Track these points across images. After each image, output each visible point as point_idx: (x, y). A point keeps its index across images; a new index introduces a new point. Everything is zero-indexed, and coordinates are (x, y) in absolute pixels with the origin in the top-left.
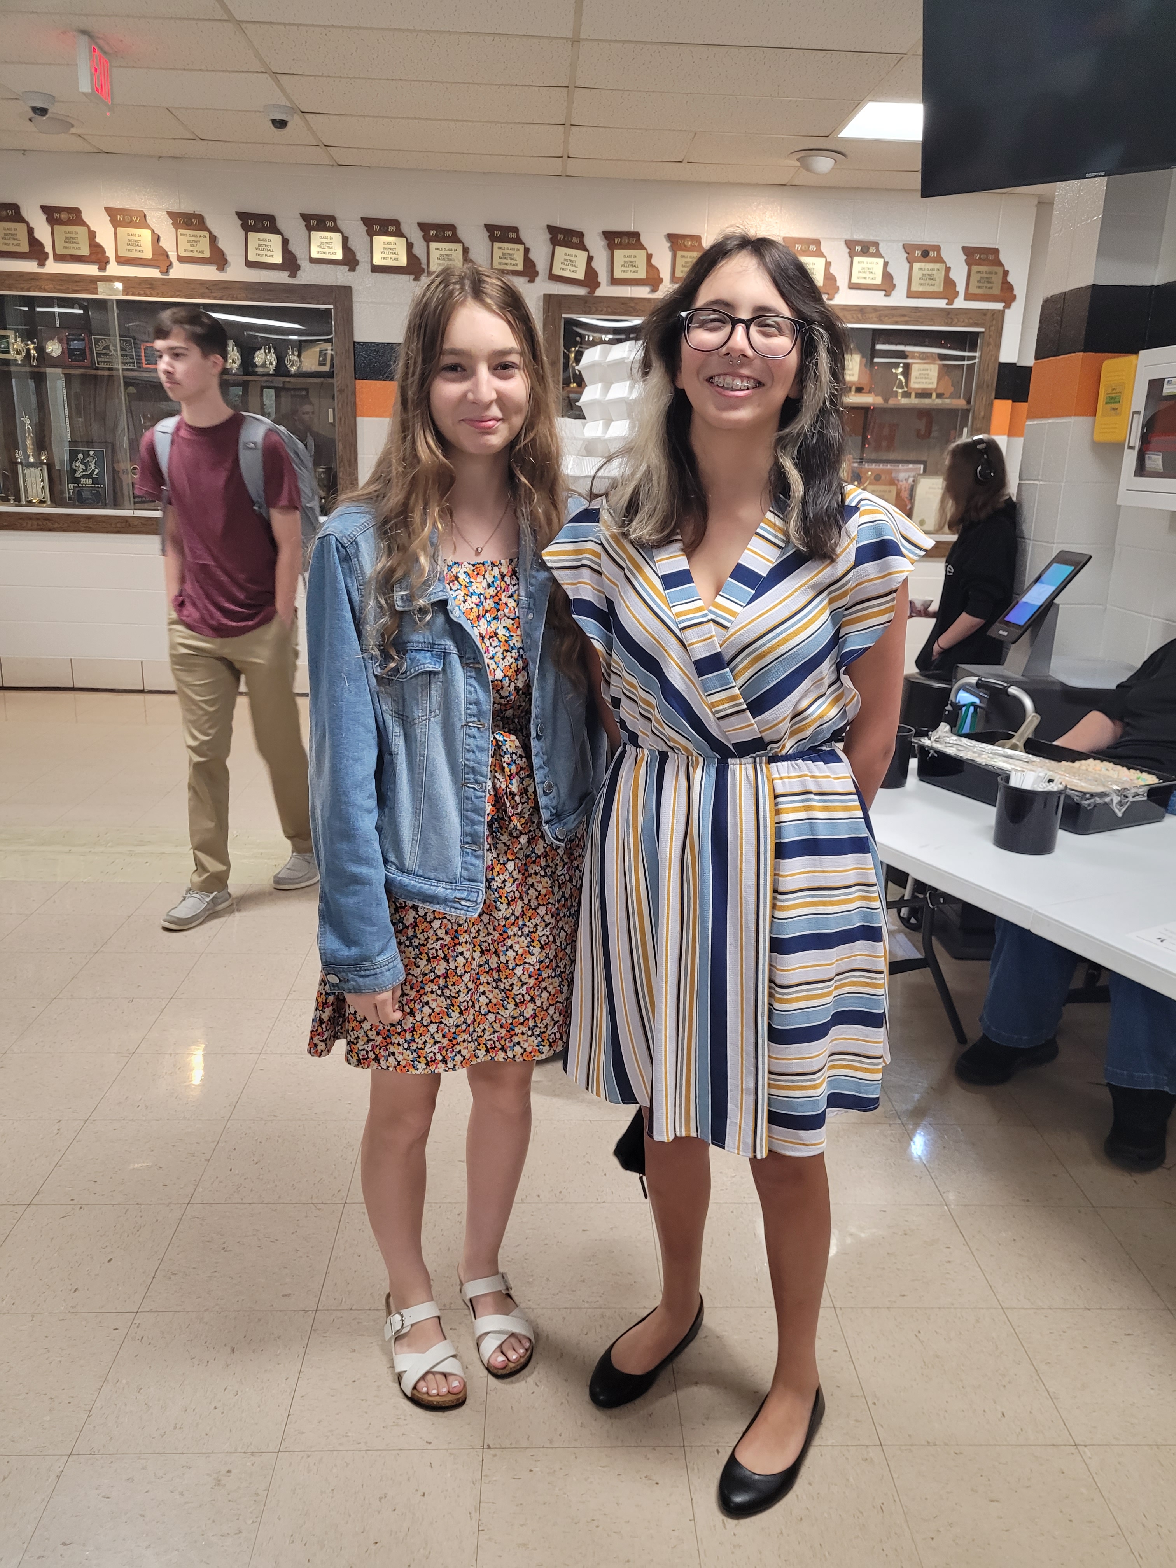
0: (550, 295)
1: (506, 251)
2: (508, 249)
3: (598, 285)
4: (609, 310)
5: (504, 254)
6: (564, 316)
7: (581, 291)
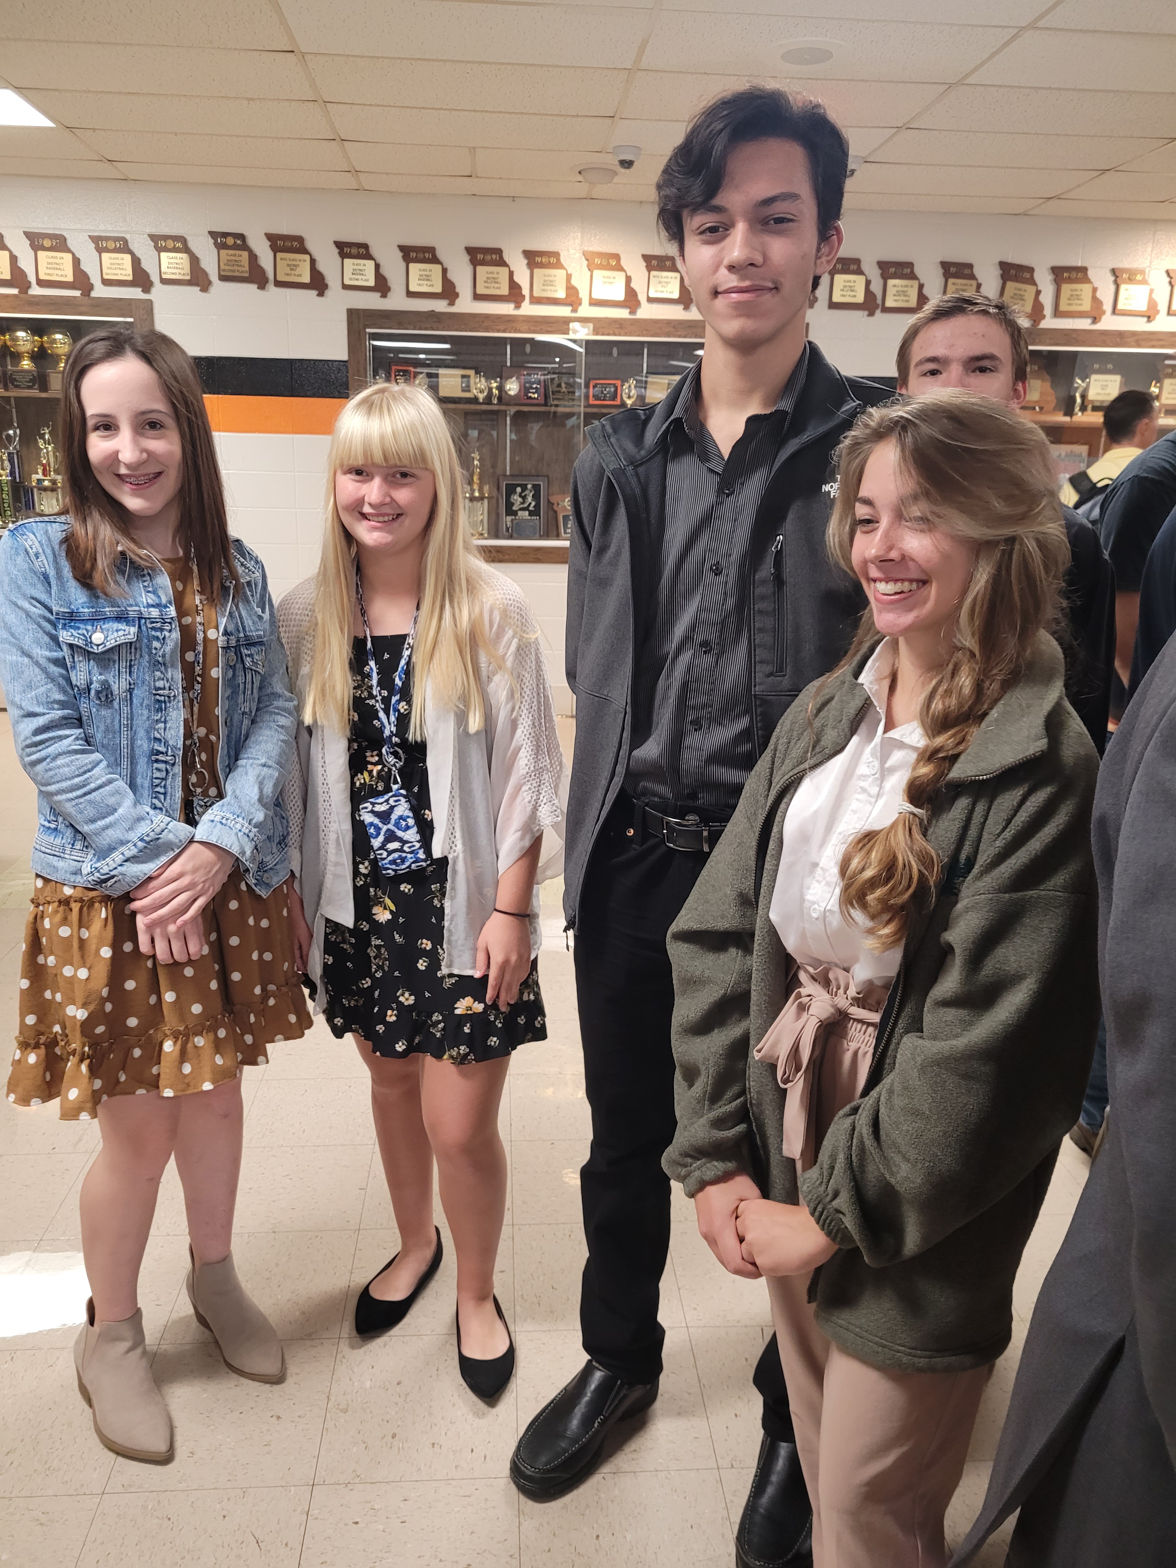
3: (1044, 317)
4: (1052, 341)
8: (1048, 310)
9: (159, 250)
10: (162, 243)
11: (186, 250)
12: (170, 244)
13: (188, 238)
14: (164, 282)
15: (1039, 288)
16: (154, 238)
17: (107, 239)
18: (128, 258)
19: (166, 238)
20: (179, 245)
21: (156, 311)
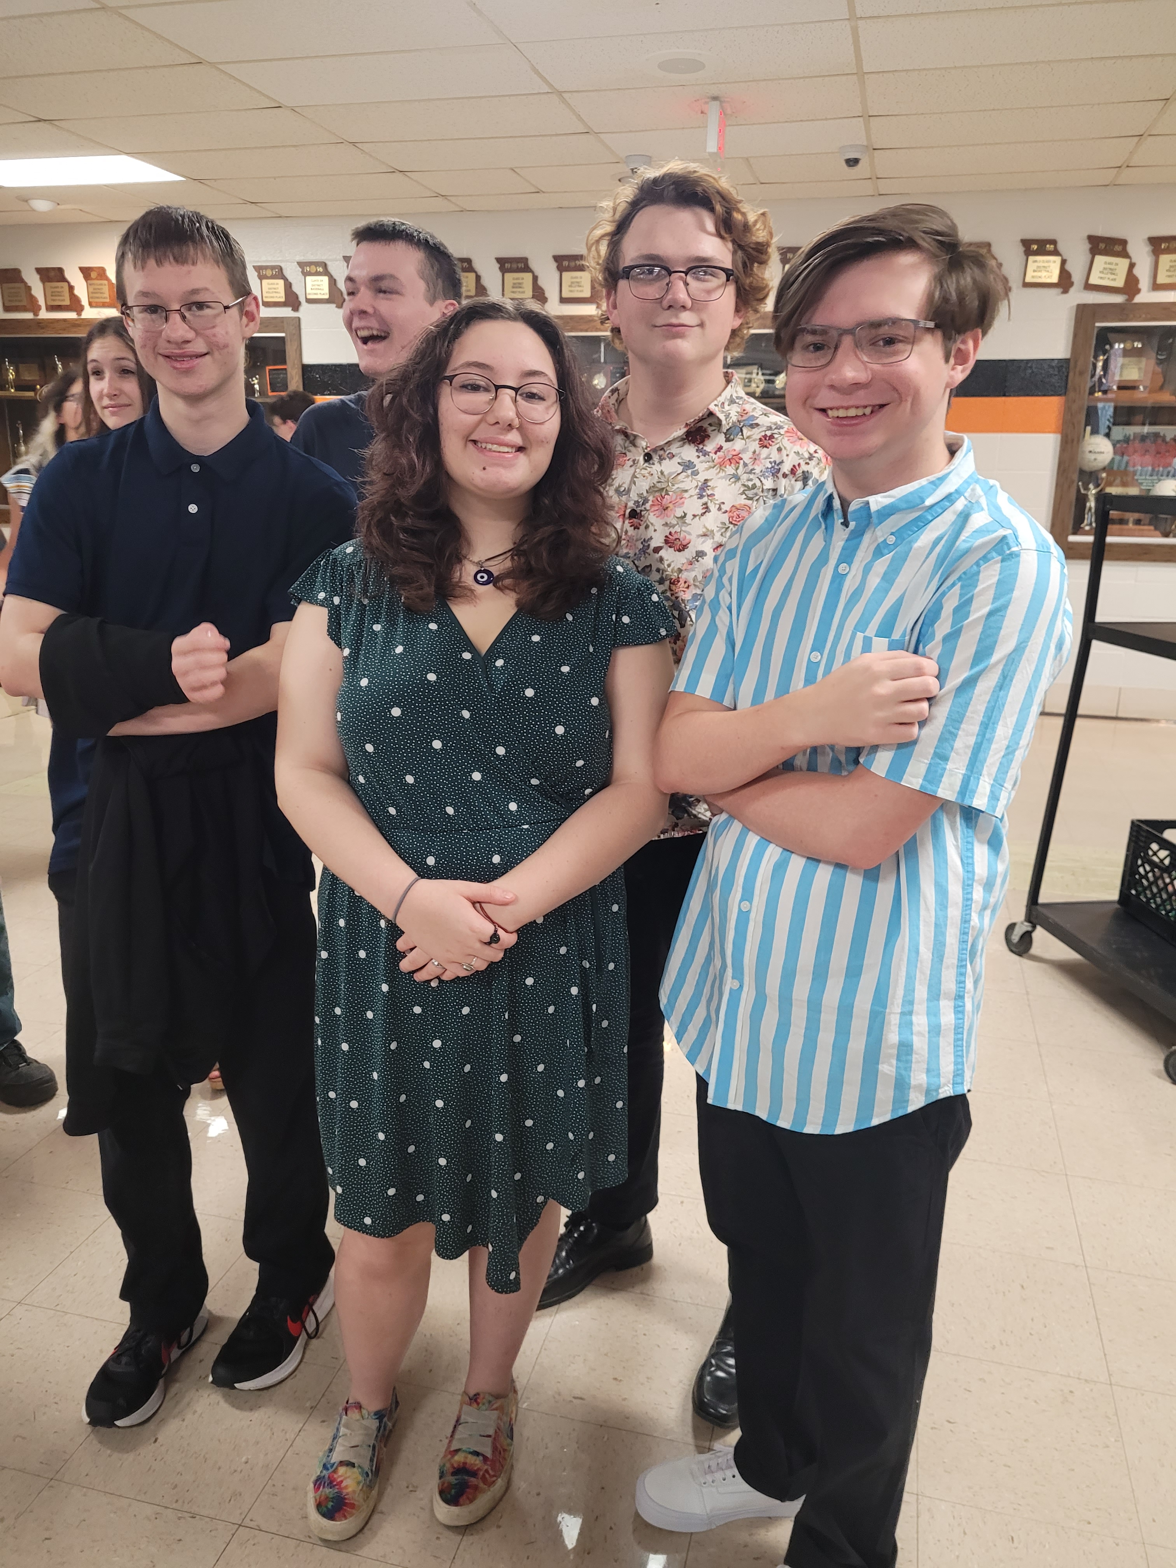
0: (1085, 305)
1: (1041, 264)
2: (1043, 261)
3: (1138, 291)
4: (1149, 316)
5: (1038, 267)
6: (1097, 324)
7: (1118, 299)
8: (1144, 283)
9: (305, 274)
10: (308, 268)
11: (326, 272)
12: (313, 269)
13: (329, 263)
14: (310, 301)
15: (1133, 261)
16: (301, 264)
17: (266, 268)
18: (281, 282)
19: (310, 264)
20: (320, 269)
21: (303, 326)
